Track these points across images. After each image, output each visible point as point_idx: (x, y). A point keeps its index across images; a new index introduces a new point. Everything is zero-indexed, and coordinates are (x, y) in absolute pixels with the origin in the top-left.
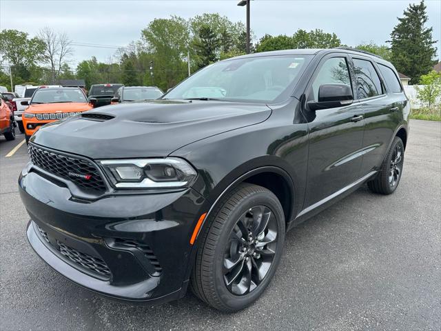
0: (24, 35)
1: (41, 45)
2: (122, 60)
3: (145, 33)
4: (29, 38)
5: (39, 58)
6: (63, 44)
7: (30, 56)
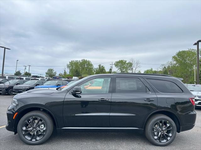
0: (126, 61)
1: (131, 65)
2: (163, 69)
3: (174, 57)
4: (127, 62)
5: (129, 69)
6: (137, 64)
7: (127, 68)
